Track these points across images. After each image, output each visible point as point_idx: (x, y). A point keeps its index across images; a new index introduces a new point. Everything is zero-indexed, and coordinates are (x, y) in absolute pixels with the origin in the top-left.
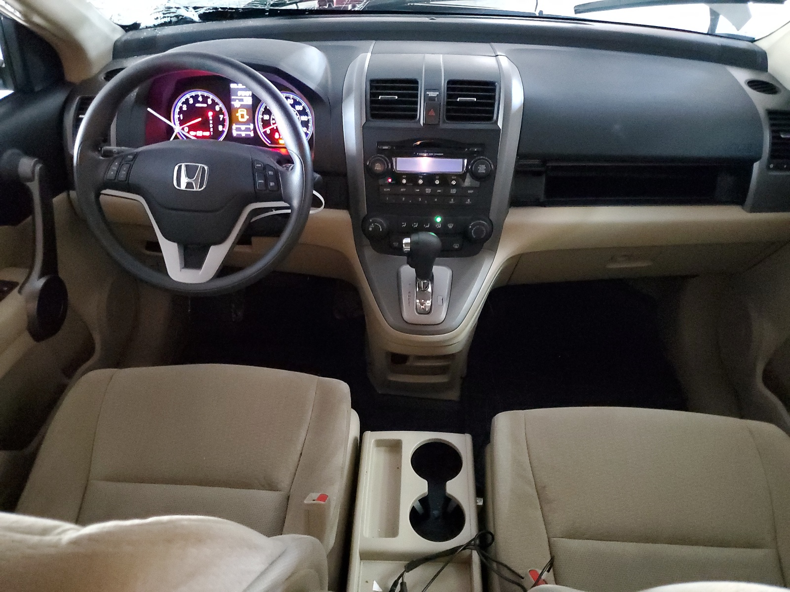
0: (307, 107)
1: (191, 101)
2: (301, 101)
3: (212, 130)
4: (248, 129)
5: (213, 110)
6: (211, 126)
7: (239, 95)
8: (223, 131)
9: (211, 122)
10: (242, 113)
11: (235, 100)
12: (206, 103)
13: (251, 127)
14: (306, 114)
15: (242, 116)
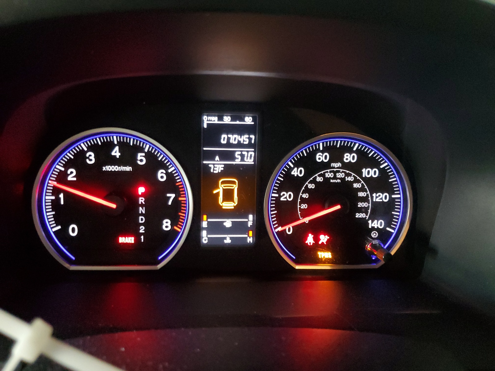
0: (392, 171)
1: (91, 158)
2: (379, 157)
3: (142, 230)
4: (238, 228)
5: (151, 180)
6: (142, 220)
7: (223, 142)
8: (173, 234)
9: (142, 210)
10: (228, 186)
11: (211, 156)
12: (132, 161)
13: (250, 220)
14: (389, 189)
15: (228, 195)
